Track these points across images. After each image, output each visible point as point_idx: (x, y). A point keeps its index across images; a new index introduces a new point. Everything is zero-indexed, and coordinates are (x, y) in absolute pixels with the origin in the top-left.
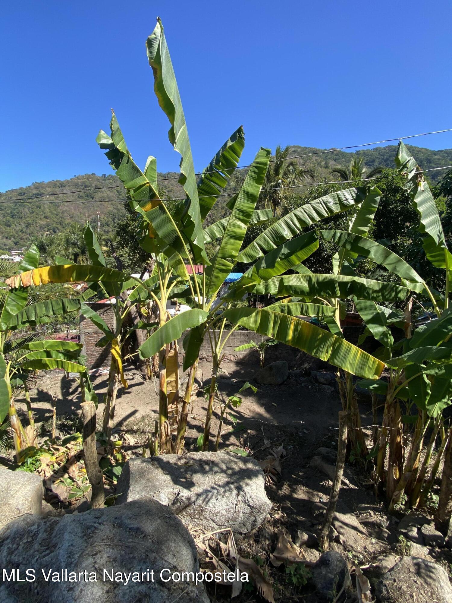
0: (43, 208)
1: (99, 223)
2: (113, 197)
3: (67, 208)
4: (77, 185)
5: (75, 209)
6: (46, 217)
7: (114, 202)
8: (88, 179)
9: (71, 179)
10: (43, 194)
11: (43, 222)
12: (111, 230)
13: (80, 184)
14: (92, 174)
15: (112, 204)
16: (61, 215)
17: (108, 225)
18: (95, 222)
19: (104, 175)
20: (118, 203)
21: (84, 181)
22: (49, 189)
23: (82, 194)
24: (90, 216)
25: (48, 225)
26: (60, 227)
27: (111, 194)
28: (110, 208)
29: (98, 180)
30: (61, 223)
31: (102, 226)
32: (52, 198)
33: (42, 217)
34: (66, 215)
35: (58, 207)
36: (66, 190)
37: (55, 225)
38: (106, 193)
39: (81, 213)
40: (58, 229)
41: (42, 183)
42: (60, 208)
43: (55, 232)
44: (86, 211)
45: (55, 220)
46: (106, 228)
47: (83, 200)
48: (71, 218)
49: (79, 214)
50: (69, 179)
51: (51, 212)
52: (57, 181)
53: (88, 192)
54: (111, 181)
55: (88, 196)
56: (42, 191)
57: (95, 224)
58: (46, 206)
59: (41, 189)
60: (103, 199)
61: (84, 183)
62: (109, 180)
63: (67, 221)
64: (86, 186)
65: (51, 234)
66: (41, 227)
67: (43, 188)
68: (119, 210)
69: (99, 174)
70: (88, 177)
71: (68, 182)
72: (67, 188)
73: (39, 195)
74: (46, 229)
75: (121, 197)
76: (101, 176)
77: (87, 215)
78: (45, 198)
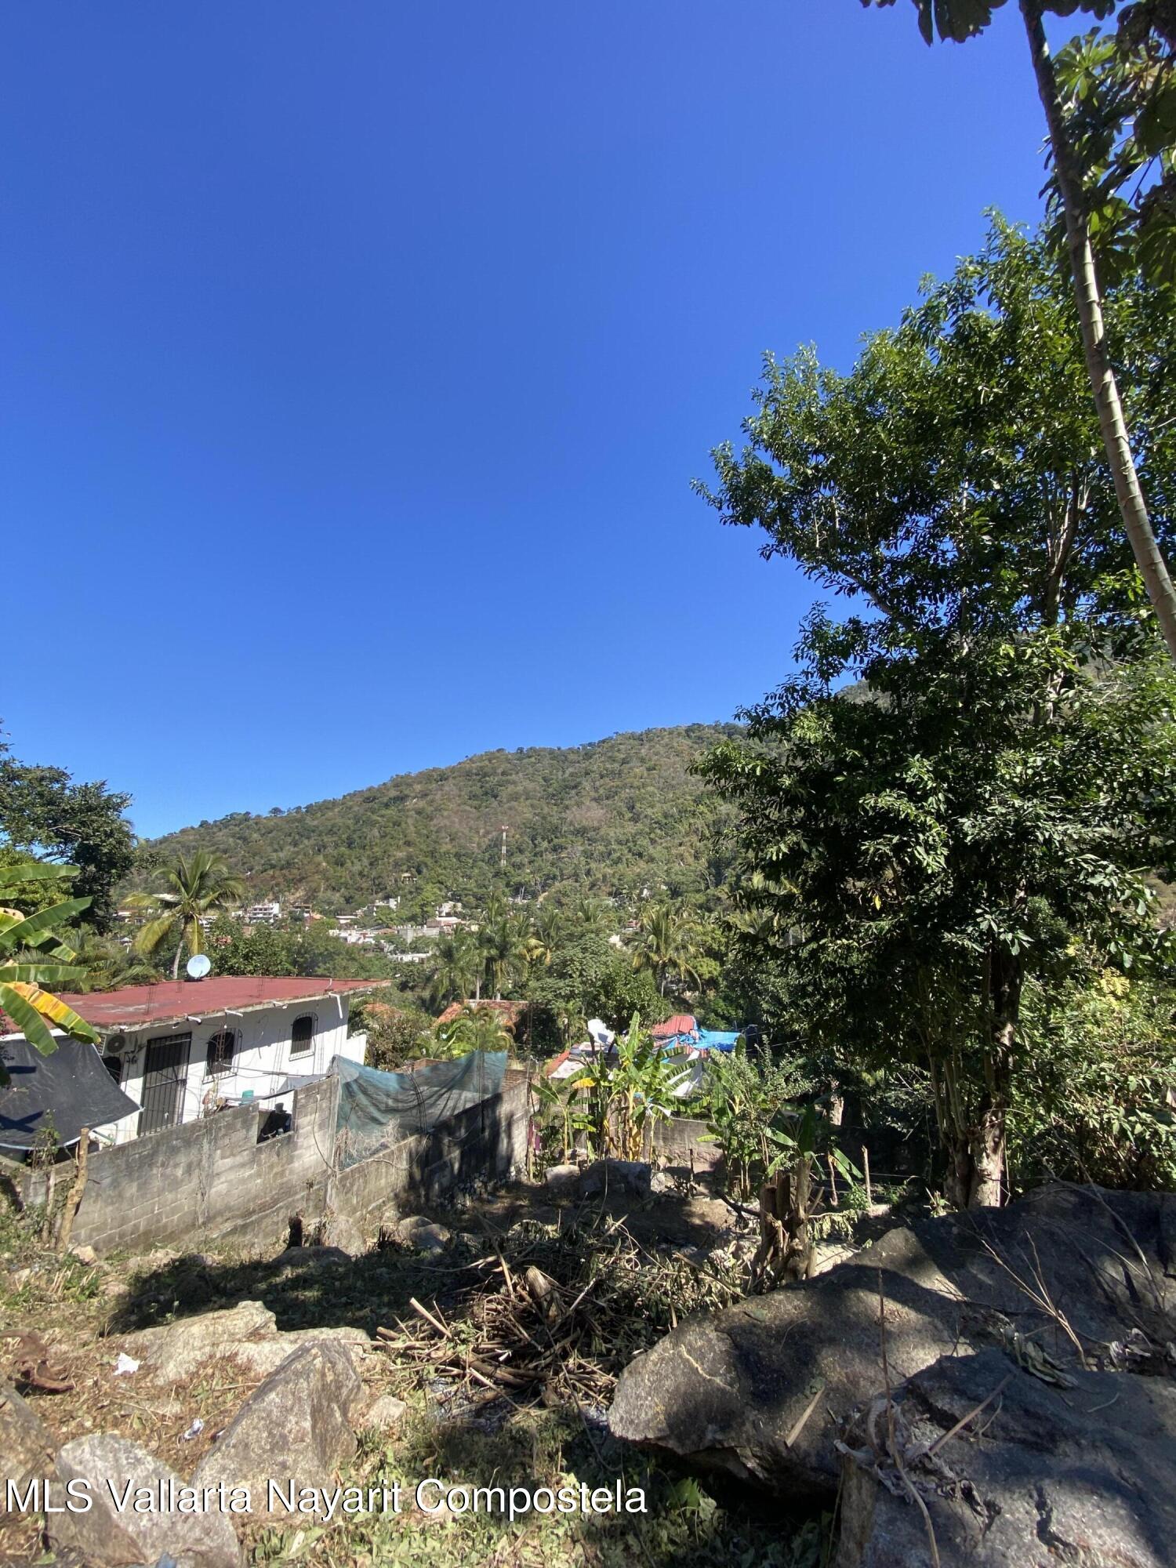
0: (403, 825)
1: (504, 848)
2: (535, 791)
3: (446, 821)
4: (468, 774)
5: (460, 822)
6: (408, 844)
7: (535, 802)
8: (490, 761)
9: (460, 763)
10: (407, 796)
11: (400, 855)
12: (526, 861)
13: (474, 771)
14: (499, 750)
15: (532, 806)
16: (434, 836)
17: (521, 851)
18: (496, 846)
19: (521, 750)
20: (543, 803)
21: (482, 764)
22: (418, 787)
23: (476, 790)
24: (487, 833)
25: (409, 858)
26: (429, 861)
27: (531, 786)
28: (527, 815)
29: (508, 761)
30: (432, 854)
31: (510, 854)
32: (422, 804)
33: (401, 842)
34: (443, 834)
35: (432, 819)
36: (449, 786)
37: (421, 858)
38: (522, 784)
39: (471, 829)
40: (426, 865)
41: (408, 776)
42: (435, 822)
43: (419, 872)
44: (481, 823)
45: (423, 847)
46: (517, 859)
47: (476, 803)
48: (452, 840)
49: (466, 831)
50: (454, 763)
51: (418, 833)
52: (434, 770)
53: (487, 786)
54: (533, 759)
55: (486, 794)
56: (406, 792)
57: (496, 850)
58: (410, 821)
59: (404, 787)
60: (515, 797)
61: (481, 768)
62: (530, 757)
63: (444, 848)
64: (485, 775)
65: (412, 877)
66: (397, 864)
67: (409, 785)
68: (544, 818)
69: (511, 749)
70: (490, 757)
71: (453, 770)
72: (451, 781)
73: (402, 799)
74: (405, 868)
75: (550, 790)
76: (513, 751)
77: (482, 831)
78: (411, 804)
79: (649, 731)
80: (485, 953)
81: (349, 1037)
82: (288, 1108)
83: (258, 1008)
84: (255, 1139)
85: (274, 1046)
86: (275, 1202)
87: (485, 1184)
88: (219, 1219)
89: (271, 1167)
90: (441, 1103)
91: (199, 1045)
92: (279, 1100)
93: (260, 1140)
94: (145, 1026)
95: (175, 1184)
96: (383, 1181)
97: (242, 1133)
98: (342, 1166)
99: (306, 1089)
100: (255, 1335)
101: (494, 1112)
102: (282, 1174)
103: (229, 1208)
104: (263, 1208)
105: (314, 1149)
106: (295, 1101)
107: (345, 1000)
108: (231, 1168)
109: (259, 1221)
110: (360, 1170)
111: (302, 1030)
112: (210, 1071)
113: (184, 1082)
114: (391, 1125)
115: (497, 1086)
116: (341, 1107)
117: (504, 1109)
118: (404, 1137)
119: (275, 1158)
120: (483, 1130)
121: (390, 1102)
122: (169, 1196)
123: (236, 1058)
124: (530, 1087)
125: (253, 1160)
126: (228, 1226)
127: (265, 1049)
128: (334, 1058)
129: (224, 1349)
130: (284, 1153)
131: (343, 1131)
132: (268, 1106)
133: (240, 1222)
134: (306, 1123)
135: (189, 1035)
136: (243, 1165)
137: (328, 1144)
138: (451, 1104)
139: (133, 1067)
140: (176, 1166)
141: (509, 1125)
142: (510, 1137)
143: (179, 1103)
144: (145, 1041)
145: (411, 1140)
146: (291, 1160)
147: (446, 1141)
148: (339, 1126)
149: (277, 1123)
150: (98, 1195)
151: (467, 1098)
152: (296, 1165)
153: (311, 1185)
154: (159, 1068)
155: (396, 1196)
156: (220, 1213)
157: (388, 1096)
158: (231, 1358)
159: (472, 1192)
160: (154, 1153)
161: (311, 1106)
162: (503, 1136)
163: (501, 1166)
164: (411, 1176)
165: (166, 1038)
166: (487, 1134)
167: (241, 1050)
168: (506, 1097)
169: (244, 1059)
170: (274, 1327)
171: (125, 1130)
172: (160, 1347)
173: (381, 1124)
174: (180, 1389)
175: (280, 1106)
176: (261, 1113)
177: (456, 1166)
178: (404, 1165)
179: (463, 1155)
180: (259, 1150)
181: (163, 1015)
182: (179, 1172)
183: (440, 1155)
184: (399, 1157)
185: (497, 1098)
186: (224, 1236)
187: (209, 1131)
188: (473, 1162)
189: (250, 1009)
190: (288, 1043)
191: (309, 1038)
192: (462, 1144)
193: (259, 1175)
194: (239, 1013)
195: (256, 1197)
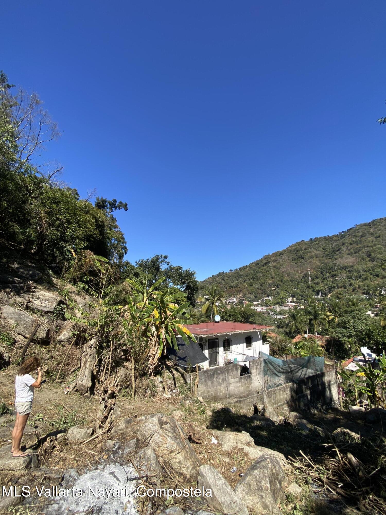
0: (270, 272)
1: (310, 277)
2: (320, 254)
3: (285, 269)
4: (291, 251)
5: (290, 269)
6: (272, 278)
7: (321, 258)
8: (299, 245)
9: (287, 248)
10: (270, 262)
11: (271, 282)
12: (320, 281)
13: (293, 250)
14: (302, 241)
15: (319, 260)
16: (281, 275)
17: (317, 278)
18: (306, 276)
19: (311, 239)
20: (324, 258)
21: (296, 247)
22: (273, 258)
23: (295, 256)
24: (302, 272)
25: (274, 283)
26: (281, 283)
27: (318, 252)
28: (318, 264)
29: (306, 244)
30: (282, 281)
31: (312, 279)
32: (275, 264)
33: (270, 278)
34: (285, 274)
35: (279, 269)
36: (284, 257)
37: (278, 282)
38: (314, 252)
39: (295, 271)
40: (280, 285)
41: (269, 255)
42: (281, 270)
43: (278, 287)
44: (299, 269)
45: (278, 279)
46: (316, 281)
47: (295, 261)
48: (288, 276)
49: (293, 272)
50: (285, 248)
51: (275, 274)
52: (278, 252)
53: (299, 255)
54: (317, 242)
55: (299, 258)
56: (269, 260)
57: (306, 278)
58: (272, 270)
59: (268, 259)
60: (311, 257)
61: (296, 249)
62: (315, 241)
63: (286, 278)
64: (298, 251)
65: (276, 289)
66: (270, 285)
67: (270, 258)
68: (326, 264)
70: (299, 244)
71: (285, 251)
72: (285, 255)
73: (268, 263)
74: (272, 286)
75: (327, 253)
76: (308, 240)
77: (299, 272)
78: (272, 264)
80: (308, 317)
81: (263, 344)
82: (248, 366)
83: (235, 333)
84: (239, 375)
85: (241, 344)
86: (248, 396)
87: (322, 406)
88: (233, 397)
89: (245, 384)
90: (300, 372)
91: (221, 343)
92: (245, 363)
93: (241, 375)
94: (207, 336)
95: (220, 384)
96: (282, 396)
97: (235, 372)
98: (267, 389)
99: (253, 361)
100: (248, 444)
101: (322, 379)
102: (249, 387)
103: (235, 394)
104: (244, 397)
105: (257, 381)
106: (250, 364)
107: (260, 332)
108: (234, 382)
109: (244, 401)
110: (274, 391)
111: (249, 341)
112: (225, 350)
113: (218, 352)
114: (282, 377)
115: (321, 370)
116: (264, 369)
117: (326, 379)
118: (288, 383)
119: (246, 382)
120: (318, 385)
121: (281, 369)
122: (219, 387)
123: (231, 347)
124: (336, 372)
125: (240, 381)
126: (235, 400)
127: (238, 345)
128: (260, 352)
129: (240, 446)
130: (248, 380)
131: (266, 377)
133: (239, 399)
134: (254, 372)
135: (218, 339)
136: (237, 382)
137: (262, 380)
138: (304, 373)
139: (206, 347)
140: (220, 379)
141: (329, 386)
142: (330, 391)
143: (218, 360)
144: (207, 340)
145: (290, 384)
146: (251, 383)
147: (304, 387)
148: (264, 375)
150: (202, 383)
151: (310, 372)
152: (252, 385)
153: (258, 393)
154: (212, 348)
155: (288, 403)
156: (233, 395)
157: (279, 367)
158: (242, 449)
159: (317, 408)
160: (214, 374)
161: (255, 367)
162: (327, 389)
163: (328, 401)
164: (292, 396)
165: (212, 339)
166: (320, 387)
167: (232, 345)
168: (326, 374)
169: (233, 347)
170: (254, 443)
171: (205, 365)
172: (222, 438)
173: (278, 376)
174: (228, 454)
175: (245, 365)
177: (309, 397)
178: (289, 392)
179: (311, 392)
180: (241, 378)
181: (211, 333)
182: (221, 381)
183: (302, 392)
184: (287, 389)
185: (323, 375)
186: (235, 403)
187: (227, 370)
188: (316, 397)
189: (232, 333)
190: (245, 344)
191: (251, 343)
192: (310, 389)
193: (242, 386)
194: (230, 334)
195: (242, 393)
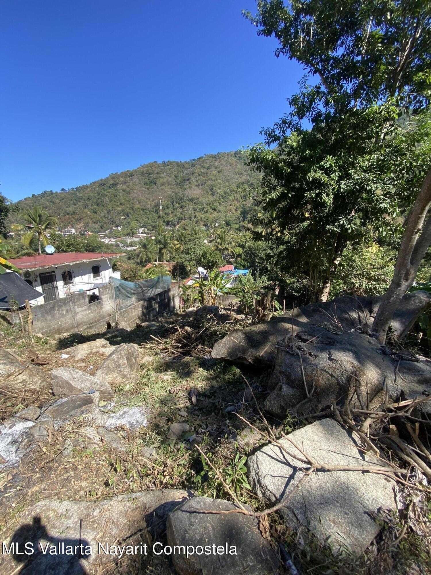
0: (119, 196)
1: (161, 207)
2: (172, 181)
3: (136, 195)
4: (142, 173)
5: (142, 195)
6: (121, 204)
7: (172, 186)
8: (151, 167)
9: (138, 168)
10: (118, 183)
11: (119, 209)
12: (170, 212)
13: (145, 172)
14: (155, 162)
15: (171, 188)
16: (132, 201)
17: (168, 208)
18: (157, 205)
19: (164, 162)
20: (175, 187)
21: (148, 169)
22: (122, 179)
23: (147, 181)
24: (153, 200)
25: (123, 210)
26: (131, 212)
27: (170, 179)
28: (169, 192)
29: (159, 167)
30: (132, 208)
31: (164, 209)
32: (124, 187)
33: (119, 204)
34: (135, 200)
35: (130, 194)
36: (135, 179)
37: (128, 210)
38: (166, 178)
39: (146, 198)
40: (131, 214)
41: (116, 174)
42: (131, 195)
43: (128, 216)
44: (150, 196)
45: (128, 206)
46: (167, 211)
47: (148, 187)
48: (139, 203)
49: (145, 199)
50: (136, 168)
51: (125, 199)
52: (128, 171)
53: (151, 179)
54: (170, 167)
55: (151, 182)
56: (117, 181)
57: (158, 207)
58: (121, 194)
59: (116, 179)
60: (163, 184)
61: (148, 171)
62: (168, 166)
63: (137, 206)
64: (150, 174)
65: (125, 218)
66: (118, 213)
67: (118, 178)
68: (176, 194)
69: (160, 162)
70: (151, 165)
71: (136, 171)
72: (135, 176)
73: (116, 184)
74: (122, 214)
75: (178, 181)
76: (161, 163)
77: (151, 199)
78: (120, 187)
79: (219, 154)
80: (158, 246)
81: (113, 272)
83: (78, 262)
84: (88, 302)
85: (87, 275)
86: (99, 320)
87: (167, 314)
88: (81, 325)
89: (95, 310)
90: (150, 292)
91: (59, 275)
92: (93, 291)
93: (90, 303)
94: (36, 269)
95: (64, 316)
96: (134, 314)
97: (83, 301)
98: (119, 310)
99: (103, 287)
100: (103, 346)
101: (168, 294)
102: (100, 312)
103: (85, 322)
104: (95, 322)
105: (109, 305)
106: (99, 291)
107: (110, 260)
108: (82, 311)
109: (95, 325)
110: (126, 311)
111: (96, 270)
112: (65, 284)
113: (57, 287)
114: (134, 299)
115: (168, 286)
116: (116, 293)
117: (171, 293)
118: (139, 301)
119: (96, 308)
120: (165, 299)
121: (132, 291)
122: (63, 319)
123: (74, 280)
124: (179, 286)
125: (88, 309)
126: (85, 327)
127: (83, 277)
128: (110, 278)
129: (96, 350)
130: (99, 306)
131: (118, 300)
132: (90, 293)
133: (88, 326)
134: (105, 298)
135: (54, 272)
136: (86, 310)
137: (113, 303)
138: (153, 292)
139: (36, 283)
140: (63, 310)
141: (173, 298)
142: (174, 301)
143: (57, 293)
144: (38, 274)
145: (142, 302)
146: (102, 308)
147: (153, 302)
148: (116, 299)
149: (93, 298)
150: (38, 319)
151: (159, 290)
152: (104, 310)
153: (110, 315)
154: (46, 283)
155: (139, 318)
156: (81, 323)
157: (132, 289)
158: (98, 352)
159: (163, 317)
160: (54, 307)
161: (105, 292)
162: (172, 301)
163: (172, 309)
164: (143, 312)
165: (46, 273)
166: (166, 300)
167: (75, 277)
168: (171, 290)
169: (76, 280)
170: (109, 345)
171: (40, 301)
172: (74, 351)
173: (129, 297)
174: (84, 360)
175: (94, 293)
176: (88, 296)
177: (157, 309)
178: (140, 309)
179: (159, 306)
180: (90, 305)
181: (42, 265)
182: (64, 312)
183: (152, 306)
184: (138, 307)
185: (169, 290)
186: (84, 330)
187: (71, 300)
188: (163, 308)
189: (75, 263)
190: (92, 275)
191: (99, 273)
192: (159, 303)
193: (92, 313)
194: (71, 264)
195: (92, 319)
